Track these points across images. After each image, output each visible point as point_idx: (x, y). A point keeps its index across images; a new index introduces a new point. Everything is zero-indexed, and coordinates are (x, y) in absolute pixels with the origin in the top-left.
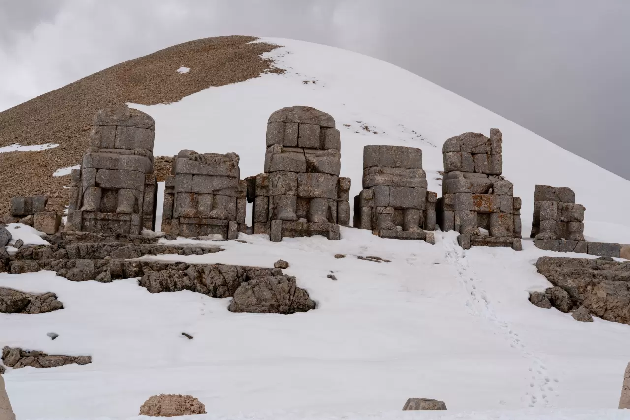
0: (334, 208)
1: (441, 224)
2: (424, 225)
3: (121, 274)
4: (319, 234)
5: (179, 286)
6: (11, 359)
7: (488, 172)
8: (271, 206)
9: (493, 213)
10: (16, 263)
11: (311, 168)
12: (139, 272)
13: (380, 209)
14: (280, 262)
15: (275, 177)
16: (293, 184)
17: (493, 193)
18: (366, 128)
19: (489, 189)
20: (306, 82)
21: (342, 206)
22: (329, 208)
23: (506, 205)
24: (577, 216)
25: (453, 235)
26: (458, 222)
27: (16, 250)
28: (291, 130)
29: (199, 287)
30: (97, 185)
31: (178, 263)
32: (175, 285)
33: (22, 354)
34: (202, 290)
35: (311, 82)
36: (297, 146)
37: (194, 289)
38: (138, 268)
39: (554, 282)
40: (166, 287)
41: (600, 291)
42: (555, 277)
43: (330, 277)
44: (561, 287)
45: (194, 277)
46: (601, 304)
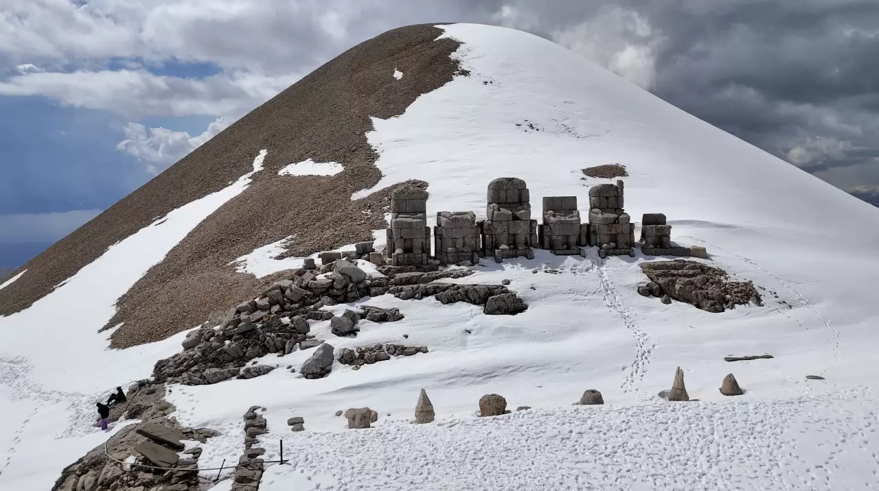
0: (528, 239)
1: (589, 243)
2: (579, 243)
3: (426, 294)
4: (521, 255)
6: (391, 351)
7: (615, 207)
8: (494, 240)
9: (619, 234)
10: (373, 290)
11: (515, 218)
12: (435, 291)
13: (554, 237)
14: (505, 281)
15: (495, 224)
16: (506, 228)
17: (618, 223)
18: (531, 126)
19: (616, 221)
20: (486, 83)
21: (533, 238)
22: (526, 238)
23: (626, 229)
24: (666, 233)
25: (595, 249)
26: (598, 241)
27: (370, 282)
28: (502, 194)
29: (466, 299)
30: (401, 238)
31: (454, 285)
32: (455, 299)
33: (396, 347)
35: (489, 83)
36: (506, 203)
37: (464, 301)
39: (652, 279)
40: (450, 301)
41: (676, 285)
42: (653, 276)
43: (532, 288)
44: (656, 282)
45: (463, 293)
46: (677, 293)
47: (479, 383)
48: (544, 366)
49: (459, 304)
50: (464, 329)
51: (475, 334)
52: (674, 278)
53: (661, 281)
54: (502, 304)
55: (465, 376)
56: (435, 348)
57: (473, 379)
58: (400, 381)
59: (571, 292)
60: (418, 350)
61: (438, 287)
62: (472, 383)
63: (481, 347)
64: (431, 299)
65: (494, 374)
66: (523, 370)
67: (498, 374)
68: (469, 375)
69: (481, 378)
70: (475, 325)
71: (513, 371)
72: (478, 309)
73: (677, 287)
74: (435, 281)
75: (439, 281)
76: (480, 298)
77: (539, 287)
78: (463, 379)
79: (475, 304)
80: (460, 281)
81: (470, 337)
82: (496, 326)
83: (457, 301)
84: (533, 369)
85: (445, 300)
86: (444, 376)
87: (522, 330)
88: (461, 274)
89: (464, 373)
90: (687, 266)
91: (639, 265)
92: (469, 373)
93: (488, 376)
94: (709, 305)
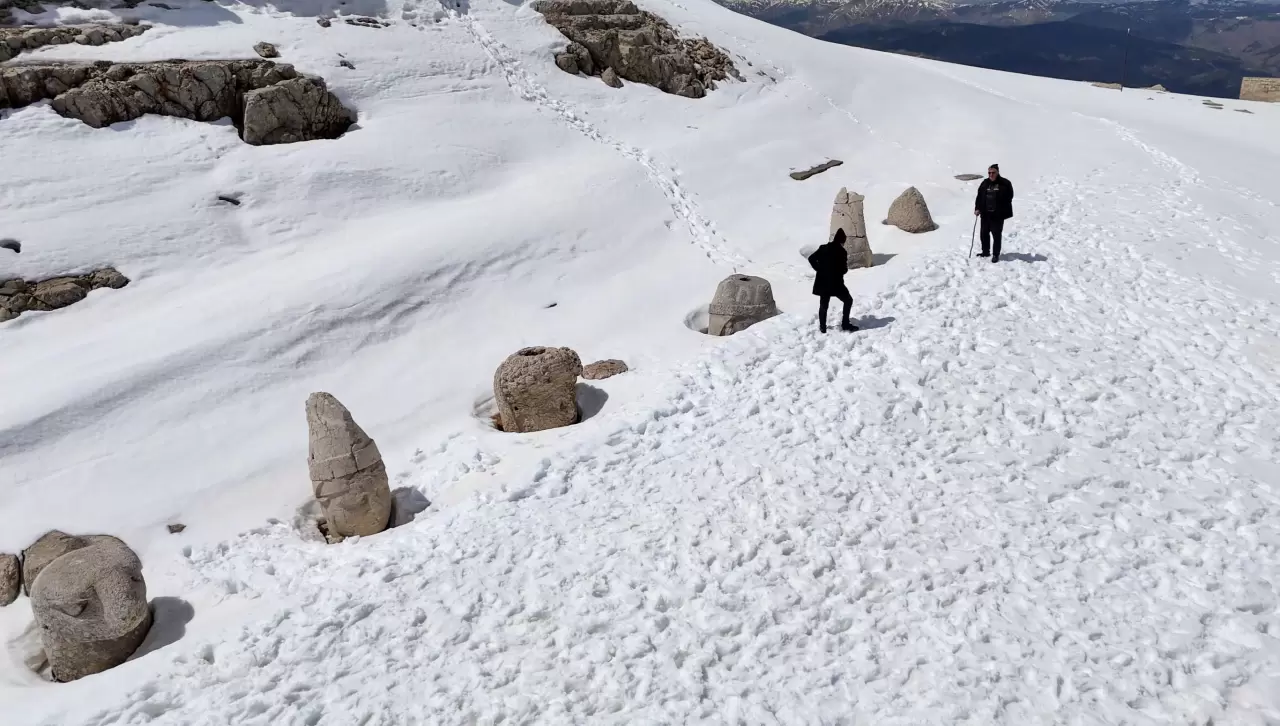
3: (8, 99)
5: (134, 110)
12: (45, 87)
14: (262, 46)
29: (168, 107)
31: (103, 65)
32: (127, 108)
34: (177, 112)
37: (162, 113)
38: (34, 83)
39: (570, 37)
40: (114, 115)
41: (621, 46)
42: (571, 29)
43: (344, 64)
44: (581, 43)
45: (153, 88)
46: (625, 63)
47: (386, 336)
48: (517, 252)
49: (146, 123)
50: (214, 195)
51: (257, 204)
52: (612, 31)
53: (592, 38)
54: (292, 110)
55: (334, 324)
56: (149, 266)
57: (364, 329)
58: (122, 396)
59: (435, 71)
60: (84, 285)
61: (48, 74)
62: (367, 340)
63: (297, 238)
64: (40, 114)
65: (415, 300)
66: (479, 273)
67: (422, 298)
68: (349, 320)
69: (386, 320)
70: (243, 179)
71: (455, 281)
72: (220, 133)
73: (624, 49)
74: (23, 56)
75: (37, 55)
76: (212, 97)
77: (360, 62)
78: (334, 333)
79: (199, 118)
80: (118, 53)
81: (244, 216)
82: (308, 172)
83: (141, 115)
84: (499, 265)
85: (98, 114)
86: (270, 339)
87: (384, 174)
88: (111, 32)
89: (327, 316)
90: (619, 7)
91: (531, 5)
92: (344, 313)
93: (400, 308)
94: (684, 84)
